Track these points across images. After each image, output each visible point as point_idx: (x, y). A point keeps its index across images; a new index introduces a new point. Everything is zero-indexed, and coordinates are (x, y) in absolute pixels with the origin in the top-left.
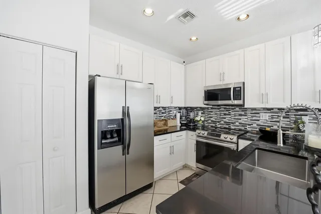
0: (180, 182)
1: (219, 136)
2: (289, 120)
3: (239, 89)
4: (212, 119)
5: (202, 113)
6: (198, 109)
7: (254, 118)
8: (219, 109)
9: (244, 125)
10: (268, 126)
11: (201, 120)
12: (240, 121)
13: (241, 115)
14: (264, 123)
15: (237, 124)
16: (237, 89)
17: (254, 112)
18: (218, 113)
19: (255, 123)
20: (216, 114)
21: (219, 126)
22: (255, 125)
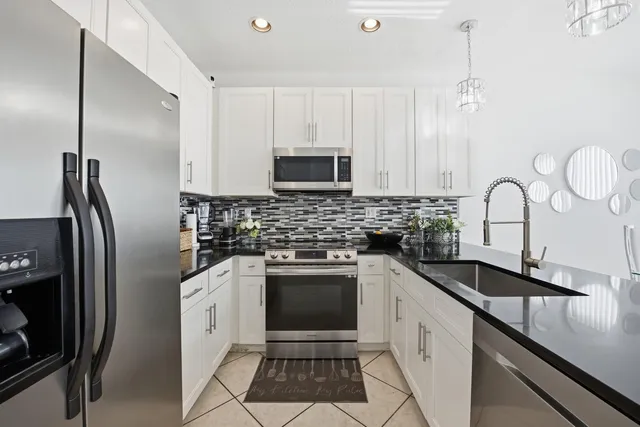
0: (247, 400)
1: (324, 255)
2: (400, 216)
3: (347, 160)
4: (277, 224)
5: (253, 213)
6: (244, 202)
7: (357, 217)
8: (293, 202)
9: (341, 230)
10: (377, 229)
11: (255, 227)
12: (334, 223)
13: (334, 212)
14: (371, 223)
15: (329, 229)
16: (343, 160)
17: (356, 205)
18: (292, 209)
19: (357, 225)
20: (287, 212)
21: (294, 238)
22: (357, 229)
